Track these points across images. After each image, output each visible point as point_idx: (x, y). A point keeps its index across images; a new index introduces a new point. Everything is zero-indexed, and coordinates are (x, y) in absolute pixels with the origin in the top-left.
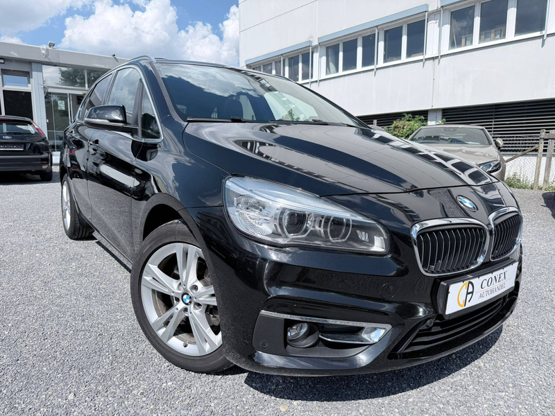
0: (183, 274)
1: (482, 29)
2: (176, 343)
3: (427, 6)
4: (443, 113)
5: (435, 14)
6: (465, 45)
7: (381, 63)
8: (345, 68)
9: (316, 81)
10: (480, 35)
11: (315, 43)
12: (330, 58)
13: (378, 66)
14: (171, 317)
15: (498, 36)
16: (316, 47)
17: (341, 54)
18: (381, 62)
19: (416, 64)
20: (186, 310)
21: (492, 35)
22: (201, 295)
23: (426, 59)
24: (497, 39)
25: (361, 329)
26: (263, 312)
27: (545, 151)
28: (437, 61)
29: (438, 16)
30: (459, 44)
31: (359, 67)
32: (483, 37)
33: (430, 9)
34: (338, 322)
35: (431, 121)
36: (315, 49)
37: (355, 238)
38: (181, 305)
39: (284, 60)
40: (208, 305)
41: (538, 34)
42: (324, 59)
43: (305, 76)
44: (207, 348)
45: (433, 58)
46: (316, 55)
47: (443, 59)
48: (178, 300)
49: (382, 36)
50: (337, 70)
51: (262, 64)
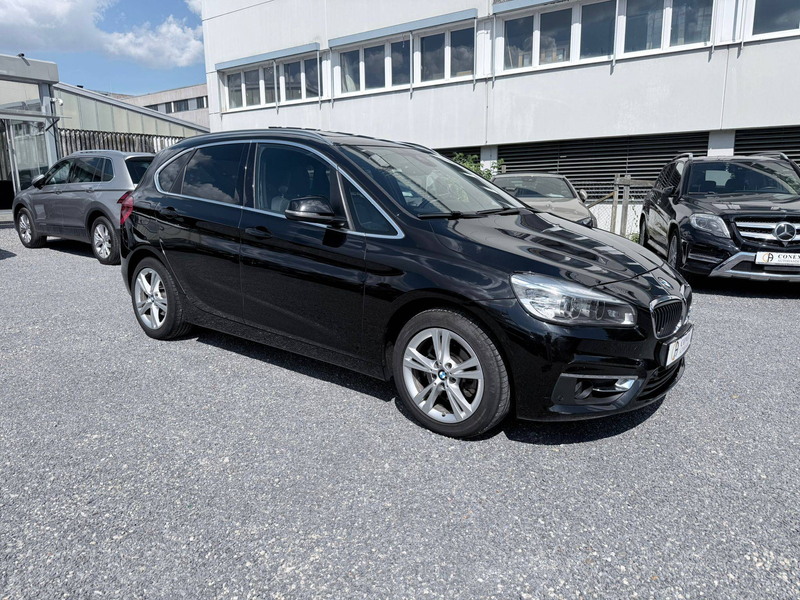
0: (439, 354)
1: (543, 46)
2: (436, 413)
3: (476, 10)
4: (499, 150)
5: (485, 22)
6: (523, 66)
7: (417, 82)
8: (369, 85)
9: (329, 101)
10: (540, 53)
11: (325, 46)
12: (346, 69)
13: (414, 86)
14: (430, 391)
15: (561, 57)
16: (325, 53)
17: (362, 65)
18: (417, 80)
19: (465, 86)
20: (443, 384)
21: (554, 54)
22: (456, 370)
23: (477, 81)
24: (559, 61)
25: (616, 381)
26: (563, 375)
27: (620, 197)
28: (490, 83)
29: (489, 25)
30: (516, 65)
31: (389, 86)
32: (543, 55)
33: (481, 15)
34: (604, 377)
35: (484, 160)
36: (324, 54)
37: (607, 316)
38: (438, 381)
39: (278, 67)
40: (461, 379)
41: (605, 58)
42: (338, 69)
43: (311, 92)
44: (463, 415)
45: (486, 80)
46: (326, 65)
47: (497, 82)
48: (435, 376)
49: (418, 44)
50: (358, 88)
51: (243, 70)
